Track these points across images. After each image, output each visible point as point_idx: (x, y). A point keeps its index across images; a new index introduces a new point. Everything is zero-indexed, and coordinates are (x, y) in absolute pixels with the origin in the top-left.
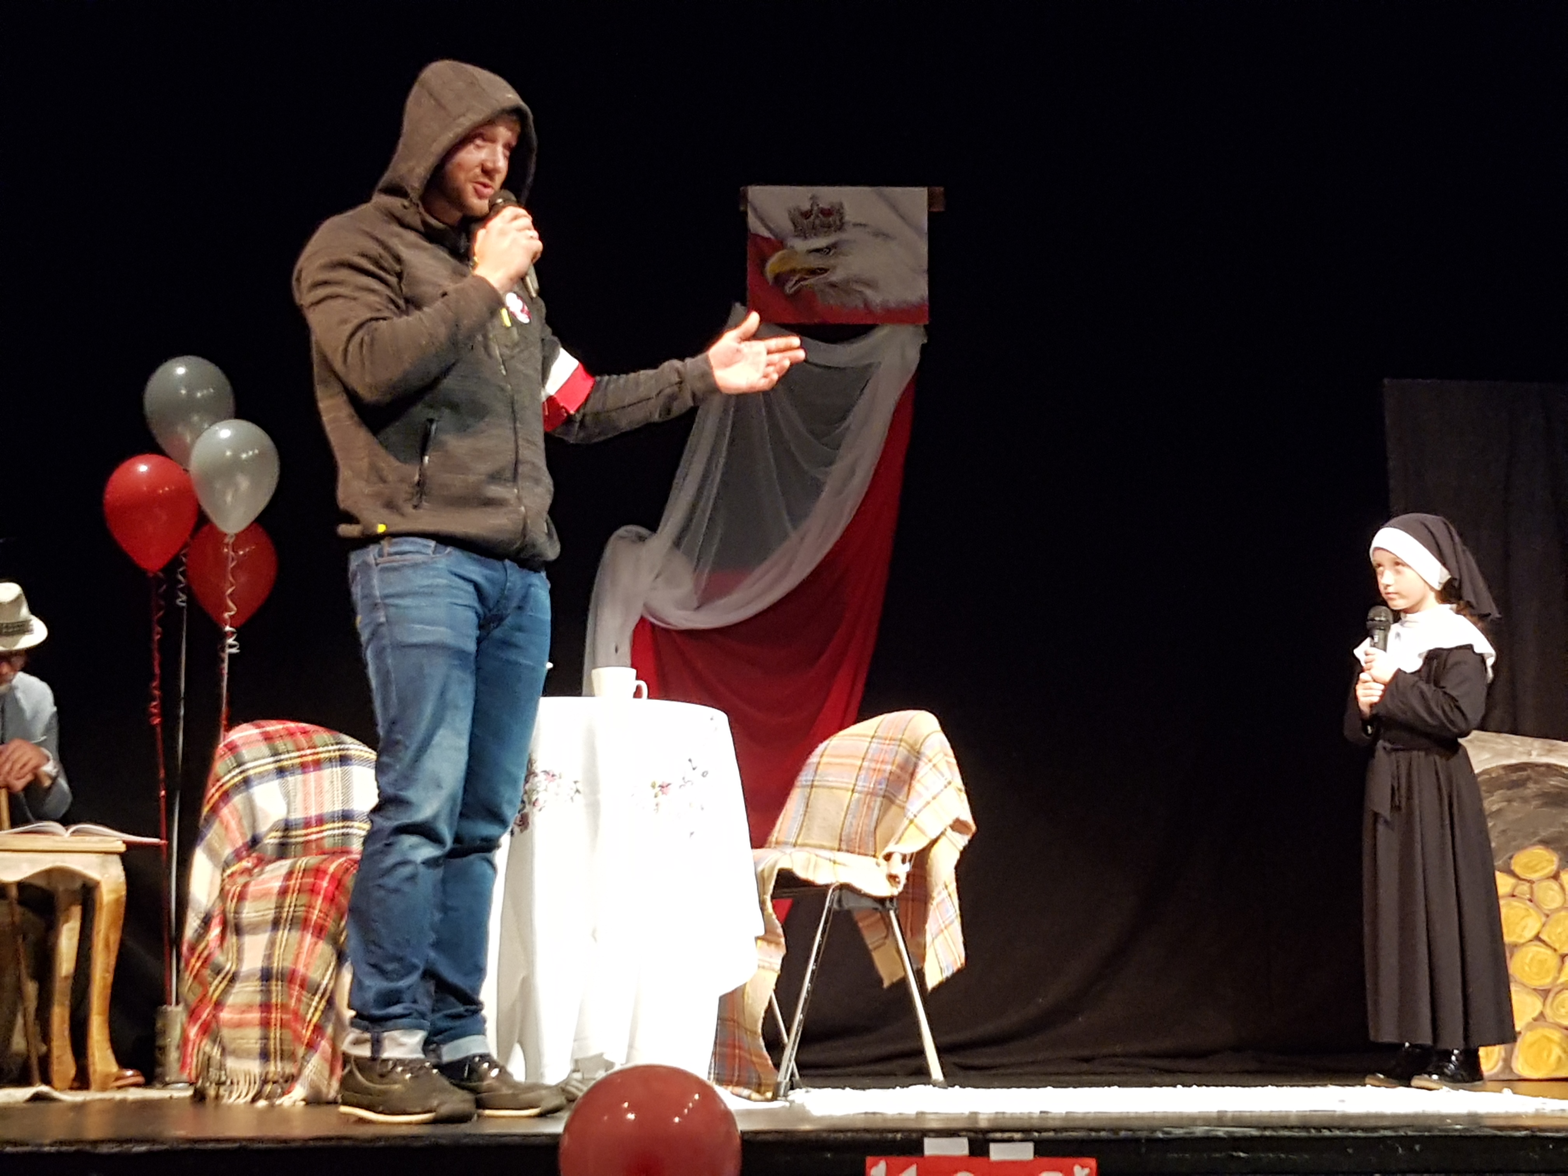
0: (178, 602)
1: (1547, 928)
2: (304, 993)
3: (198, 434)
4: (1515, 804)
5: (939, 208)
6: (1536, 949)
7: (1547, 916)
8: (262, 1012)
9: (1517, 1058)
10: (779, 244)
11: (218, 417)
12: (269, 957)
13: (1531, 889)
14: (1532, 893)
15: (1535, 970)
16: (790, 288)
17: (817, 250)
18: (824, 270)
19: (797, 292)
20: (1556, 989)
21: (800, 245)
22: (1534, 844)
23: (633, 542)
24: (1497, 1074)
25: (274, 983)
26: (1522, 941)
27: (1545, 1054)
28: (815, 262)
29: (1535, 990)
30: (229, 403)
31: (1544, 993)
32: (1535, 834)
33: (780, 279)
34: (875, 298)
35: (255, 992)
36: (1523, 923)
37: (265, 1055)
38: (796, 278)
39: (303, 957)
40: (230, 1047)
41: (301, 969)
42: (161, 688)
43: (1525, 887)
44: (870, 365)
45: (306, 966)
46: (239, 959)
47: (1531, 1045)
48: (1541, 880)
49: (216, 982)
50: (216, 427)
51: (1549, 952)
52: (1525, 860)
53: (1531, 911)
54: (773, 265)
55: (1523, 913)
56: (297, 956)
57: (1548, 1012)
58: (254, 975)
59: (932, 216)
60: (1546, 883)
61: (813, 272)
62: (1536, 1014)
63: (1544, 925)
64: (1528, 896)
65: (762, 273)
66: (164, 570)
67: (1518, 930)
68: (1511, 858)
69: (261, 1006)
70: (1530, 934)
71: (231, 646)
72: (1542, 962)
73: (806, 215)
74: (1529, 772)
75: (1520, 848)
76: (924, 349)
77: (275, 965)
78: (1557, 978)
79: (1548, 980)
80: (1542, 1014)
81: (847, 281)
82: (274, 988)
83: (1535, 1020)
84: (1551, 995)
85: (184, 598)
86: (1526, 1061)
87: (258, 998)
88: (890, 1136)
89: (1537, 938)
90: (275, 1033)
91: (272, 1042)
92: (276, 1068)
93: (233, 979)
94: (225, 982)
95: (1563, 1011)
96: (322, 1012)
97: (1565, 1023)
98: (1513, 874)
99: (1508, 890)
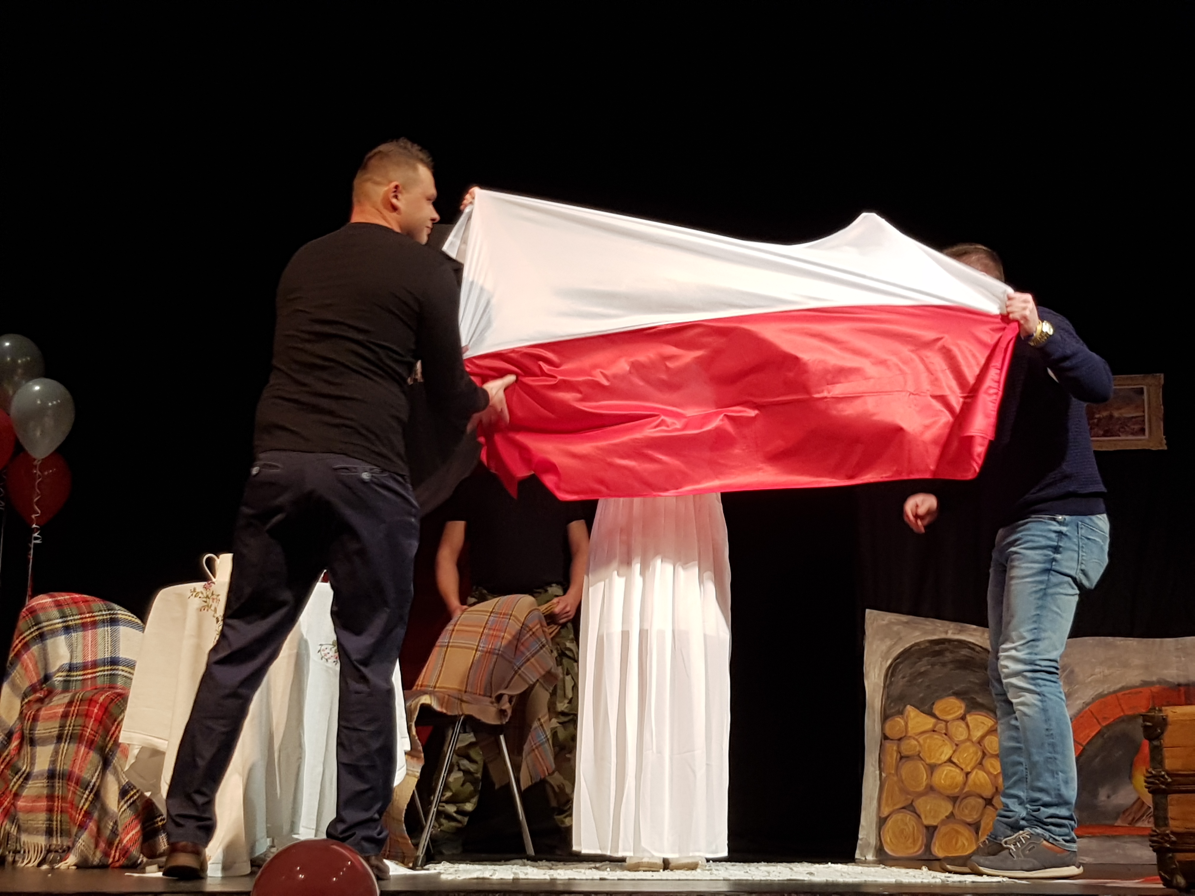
1: (957, 753)
2: (78, 788)
3: (17, 386)
4: (937, 667)
6: (949, 768)
7: (957, 745)
8: (48, 801)
9: (935, 843)
11: (32, 377)
12: (53, 762)
13: (946, 726)
14: (947, 729)
15: (948, 783)
20: (962, 796)
22: (949, 695)
24: (920, 855)
25: (57, 781)
26: (940, 762)
27: (954, 842)
29: (948, 796)
30: (39, 364)
31: (954, 799)
32: (950, 688)
35: (43, 787)
36: (941, 750)
37: (49, 832)
39: (78, 762)
40: (24, 826)
41: (76, 770)
43: (942, 725)
45: (81, 769)
46: (32, 764)
47: (945, 835)
48: (954, 720)
49: (15, 780)
50: (30, 384)
51: (958, 770)
52: (943, 706)
53: (946, 742)
55: (940, 743)
56: (74, 762)
57: (956, 812)
58: (42, 775)
60: (956, 723)
62: (947, 814)
63: (954, 752)
64: (944, 731)
67: (938, 755)
68: (933, 704)
69: (47, 797)
70: (944, 757)
71: (36, 538)
72: (953, 778)
74: (946, 645)
75: (940, 698)
77: (58, 768)
78: (963, 789)
79: (957, 790)
80: (952, 814)
82: (57, 785)
83: (947, 817)
84: (959, 800)
86: (940, 845)
87: (45, 792)
89: (950, 760)
90: (57, 817)
91: (55, 823)
92: (57, 841)
93: (28, 777)
94: (21, 780)
95: (967, 812)
96: (91, 803)
97: (969, 820)
98: (933, 715)
99: (930, 726)
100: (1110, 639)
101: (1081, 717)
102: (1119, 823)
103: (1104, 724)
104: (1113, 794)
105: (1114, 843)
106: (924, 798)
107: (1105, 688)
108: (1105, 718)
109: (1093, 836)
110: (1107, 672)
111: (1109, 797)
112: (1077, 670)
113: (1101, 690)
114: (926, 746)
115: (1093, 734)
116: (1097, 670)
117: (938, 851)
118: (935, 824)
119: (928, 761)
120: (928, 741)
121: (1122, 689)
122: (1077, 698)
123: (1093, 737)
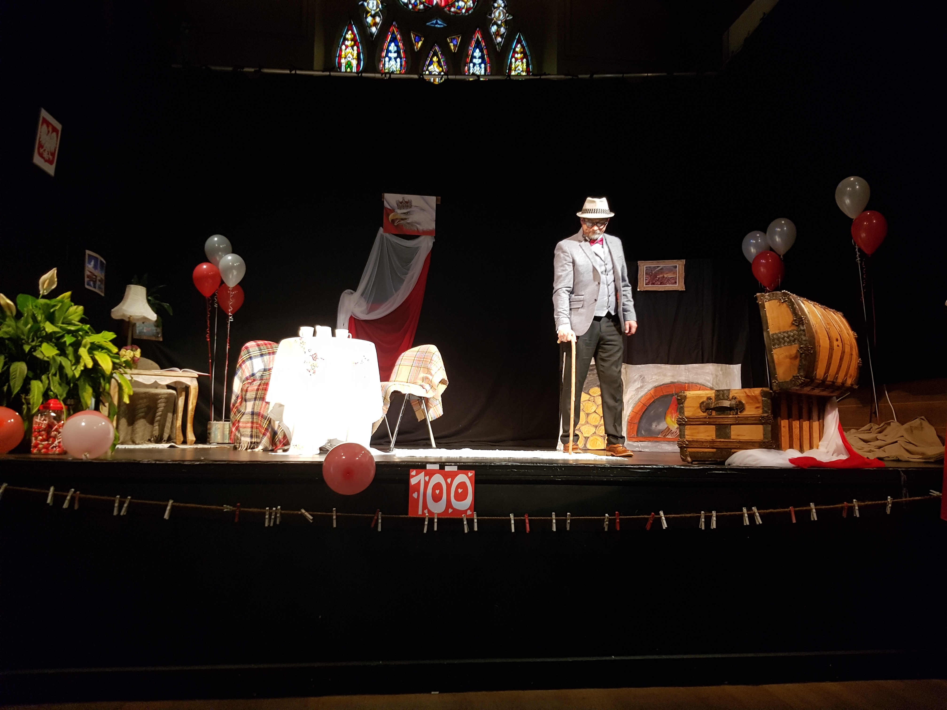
0: (215, 306)
1: (598, 409)
2: (263, 419)
3: (221, 257)
4: (591, 375)
5: (439, 203)
6: (594, 415)
7: (598, 406)
8: (251, 424)
9: (588, 444)
10: (393, 211)
11: (227, 253)
12: (253, 408)
13: (594, 398)
14: (594, 400)
15: (594, 420)
16: (396, 224)
17: (404, 213)
18: (406, 219)
19: (398, 225)
20: (599, 426)
21: (399, 211)
22: (595, 387)
23: (349, 294)
24: (582, 448)
25: (255, 416)
26: (591, 412)
27: (595, 443)
28: (403, 216)
29: (594, 426)
30: (230, 248)
31: (596, 427)
32: (596, 384)
33: (393, 221)
34: (420, 228)
35: (250, 418)
36: (591, 408)
37: (252, 436)
38: (397, 221)
39: (262, 408)
40: (243, 433)
41: (262, 412)
42: (210, 330)
43: (593, 398)
44: (418, 248)
45: (263, 411)
46: (246, 409)
47: (592, 440)
48: (597, 396)
49: (238, 415)
50: (227, 256)
51: (598, 416)
52: (593, 391)
53: (594, 405)
54: (391, 217)
55: (591, 405)
56: (261, 408)
57: (597, 432)
58: (249, 414)
59: (437, 205)
60: (597, 397)
61: (402, 219)
62: (593, 432)
63: (597, 408)
64: (593, 401)
65: (388, 218)
66: (211, 297)
67: (590, 410)
68: (589, 390)
69: (251, 422)
70: (593, 411)
71: (231, 319)
72: (596, 419)
73: (401, 203)
75: (591, 387)
76: (434, 243)
77: (255, 411)
78: (600, 423)
79: (597, 423)
80: (595, 432)
81: (412, 222)
83: (593, 434)
84: (598, 427)
85: (217, 305)
86: (590, 445)
87: (250, 420)
88: (417, 463)
89: (595, 412)
90: (255, 430)
91: (254, 433)
92: (254, 440)
93: (243, 414)
94: (241, 415)
95: (601, 432)
96: (268, 425)
97: (601, 435)
98: (589, 394)
99: (588, 399)
100: (659, 365)
101: (647, 395)
102: (660, 436)
103: (655, 398)
104: (658, 425)
105: (658, 444)
106: (585, 426)
107: (656, 384)
108: (656, 396)
109: (649, 441)
110: (657, 378)
111: (656, 426)
112: (646, 377)
113: (655, 385)
114: (586, 406)
115: (651, 402)
116: (654, 377)
117: (589, 446)
118: (588, 436)
119: (586, 412)
120: (587, 404)
121: (663, 385)
122: (645, 388)
123: (651, 404)
